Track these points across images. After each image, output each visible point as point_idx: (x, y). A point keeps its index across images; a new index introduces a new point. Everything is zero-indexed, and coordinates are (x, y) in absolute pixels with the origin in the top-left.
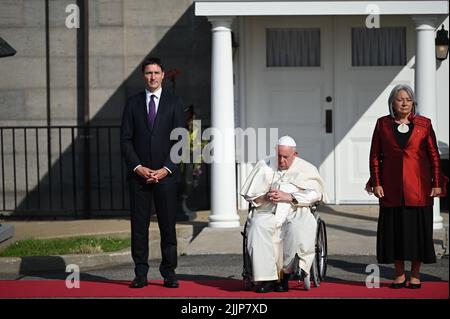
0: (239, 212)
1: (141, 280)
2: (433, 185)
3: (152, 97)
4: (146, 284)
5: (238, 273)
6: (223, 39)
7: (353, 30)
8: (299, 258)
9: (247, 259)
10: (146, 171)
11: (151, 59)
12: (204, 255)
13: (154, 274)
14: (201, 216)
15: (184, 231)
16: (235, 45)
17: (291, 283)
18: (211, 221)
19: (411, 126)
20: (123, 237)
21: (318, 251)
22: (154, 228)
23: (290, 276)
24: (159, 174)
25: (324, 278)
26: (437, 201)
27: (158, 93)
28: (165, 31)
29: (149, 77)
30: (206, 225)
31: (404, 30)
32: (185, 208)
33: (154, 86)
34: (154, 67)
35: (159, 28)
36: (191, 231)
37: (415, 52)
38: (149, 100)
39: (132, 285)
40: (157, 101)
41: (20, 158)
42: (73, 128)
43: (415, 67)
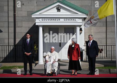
0: (43, 61)
1: (26, 74)
2: (79, 57)
3: (28, 40)
4: (27, 74)
5: (43, 73)
6: (41, 29)
7: (65, 28)
8: (55, 70)
9: (45, 70)
10: (27, 53)
11: (27, 33)
12: (37, 69)
13: (28, 73)
14: (36, 62)
15: (33, 65)
16: (43, 31)
17: (53, 74)
18: (39, 63)
19: (75, 46)
20: (22, 66)
21: (58, 69)
22: (28, 64)
23: (53, 73)
24: (29, 54)
25: (59, 74)
26: (80, 60)
27: (29, 39)
28: (30, 28)
29: (27, 36)
30: (38, 64)
31: (74, 28)
32: (34, 61)
33: (28, 38)
34: (28, 35)
35: (29, 27)
36: (35, 65)
37: (76, 32)
38: (27, 41)
39: (24, 75)
40: (29, 41)
41: (3, 51)
42: (13, 46)
43: (76, 35)
